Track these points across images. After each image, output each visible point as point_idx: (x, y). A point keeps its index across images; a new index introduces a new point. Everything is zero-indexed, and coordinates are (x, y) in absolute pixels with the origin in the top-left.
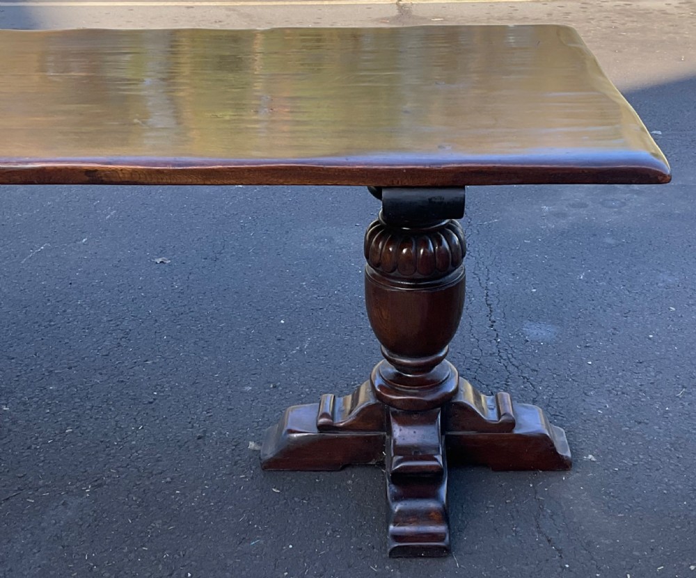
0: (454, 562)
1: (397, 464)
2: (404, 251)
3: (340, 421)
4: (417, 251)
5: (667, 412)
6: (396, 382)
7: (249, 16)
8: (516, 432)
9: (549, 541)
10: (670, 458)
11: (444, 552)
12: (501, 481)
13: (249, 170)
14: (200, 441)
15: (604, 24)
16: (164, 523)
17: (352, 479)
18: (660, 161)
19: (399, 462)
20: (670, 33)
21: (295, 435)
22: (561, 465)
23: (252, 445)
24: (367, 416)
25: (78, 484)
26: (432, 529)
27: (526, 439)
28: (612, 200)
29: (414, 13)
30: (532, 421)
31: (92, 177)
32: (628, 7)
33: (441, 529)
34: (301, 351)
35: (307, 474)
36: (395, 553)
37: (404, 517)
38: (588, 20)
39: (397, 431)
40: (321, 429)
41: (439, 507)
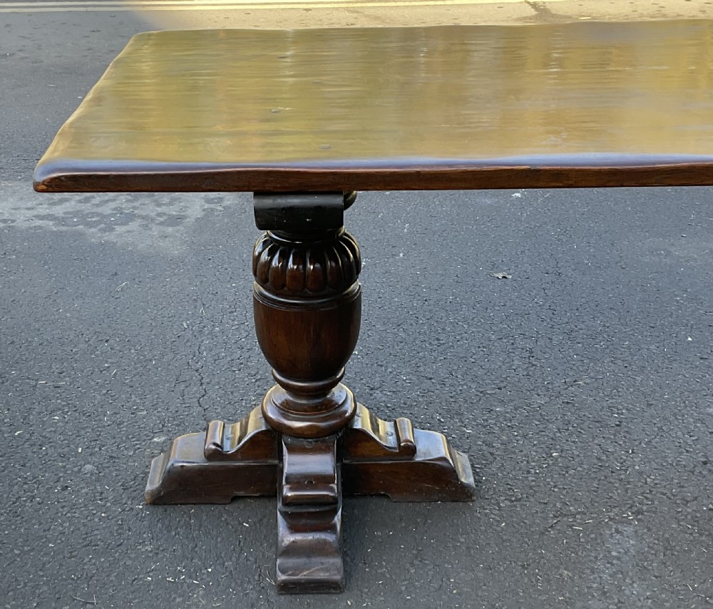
25: (616, 510)
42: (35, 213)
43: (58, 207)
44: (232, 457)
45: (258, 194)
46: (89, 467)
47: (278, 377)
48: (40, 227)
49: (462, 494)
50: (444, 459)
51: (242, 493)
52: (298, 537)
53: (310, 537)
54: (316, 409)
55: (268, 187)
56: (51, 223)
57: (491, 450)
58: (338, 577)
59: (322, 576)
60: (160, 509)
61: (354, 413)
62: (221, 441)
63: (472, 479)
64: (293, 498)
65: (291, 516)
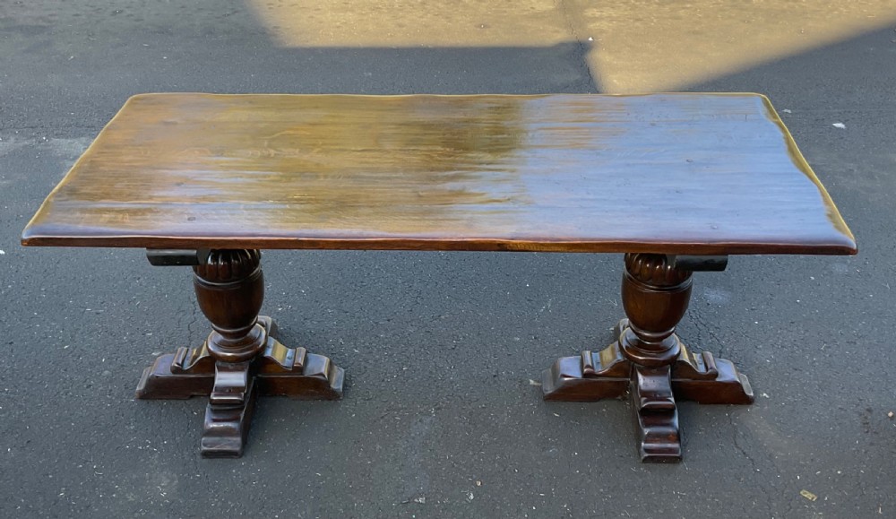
0: (684, 466)
1: (644, 402)
2: (657, 267)
3: (599, 370)
4: (666, 268)
5: (815, 362)
6: (639, 345)
8: (718, 380)
9: (744, 453)
10: (819, 396)
11: (677, 460)
12: (705, 411)
13: (597, 244)
14: (496, 378)
16: (490, 436)
17: (606, 408)
19: (646, 401)
21: (566, 379)
22: (748, 401)
23: (532, 382)
24: (617, 368)
25: (425, 407)
26: (669, 445)
27: (725, 385)
30: (728, 373)
31: (501, 247)
33: (676, 445)
35: (574, 404)
36: (646, 460)
37: (651, 438)
39: (642, 380)
40: (585, 375)
41: (675, 431)
44: (188, 372)
45: (148, 248)
46: (106, 372)
49: (333, 396)
50: (322, 374)
51: (195, 393)
52: (215, 425)
53: (222, 425)
54: (236, 345)
55: (153, 245)
58: (237, 449)
59: (228, 448)
60: (145, 402)
61: (265, 347)
62: (183, 361)
63: (341, 387)
64: (216, 400)
65: (214, 412)
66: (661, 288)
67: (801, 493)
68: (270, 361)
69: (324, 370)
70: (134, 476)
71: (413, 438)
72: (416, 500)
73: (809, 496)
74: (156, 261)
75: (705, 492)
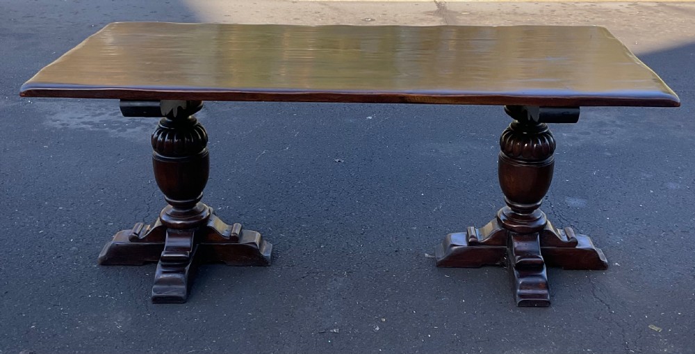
0: (553, 309)
1: (518, 259)
2: (526, 145)
3: (482, 239)
4: (533, 146)
5: (656, 243)
6: (512, 218)
7: (336, 9)
8: (577, 247)
9: (602, 301)
10: (661, 265)
11: (546, 304)
12: (570, 274)
14: (397, 253)
15: (579, 19)
16: (392, 289)
17: (487, 272)
18: (673, 96)
19: (520, 258)
20: (624, 25)
21: (456, 247)
22: (601, 266)
23: (426, 255)
24: (496, 237)
25: (339, 271)
26: (540, 292)
27: (583, 251)
28: (605, 131)
29: (448, 9)
30: (585, 243)
31: (402, 99)
32: (594, 7)
33: (546, 292)
34: (438, 209)
35: (461, 269)
36: (522, 304)
37: (525, 286)
38: (569, 16)
39: (516, 244)
40: (470, 244)
41: (544, 281)
42: (82, 120)
43: (97, 117)
44: (143, 240)
46: (74, 248)
47: (167, 198)
48: (83, 129)
49: (262, 262)
50: (254, 243)
51: (148, 260)
52: (165, 276)
53: (170, 276)
54: (185, 215)
55: (125, 97)
56: (90, 126)
57: (290, 244)
58: (182, 295)
59: (175, 294)
60: (106, 267)
61: (208, 219)
62: (140, 233)
63: (270, 255)
64: (166, 257)
65: (163, 266)
66: (529, 161)
67: (649, 326)
68: (212, 230)
69: (257, 240)
70: (95, 315)
71: (329, 291)
72: (331, 331)
73: (656, 329)
74: (127, 112)
75: (570, 326)
